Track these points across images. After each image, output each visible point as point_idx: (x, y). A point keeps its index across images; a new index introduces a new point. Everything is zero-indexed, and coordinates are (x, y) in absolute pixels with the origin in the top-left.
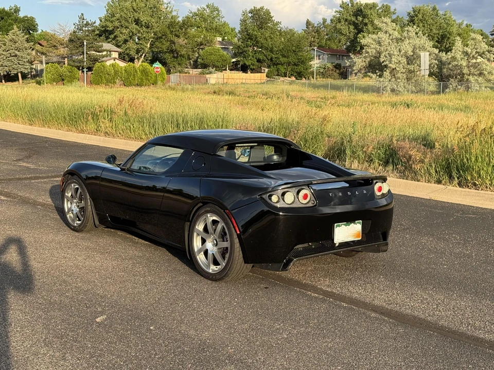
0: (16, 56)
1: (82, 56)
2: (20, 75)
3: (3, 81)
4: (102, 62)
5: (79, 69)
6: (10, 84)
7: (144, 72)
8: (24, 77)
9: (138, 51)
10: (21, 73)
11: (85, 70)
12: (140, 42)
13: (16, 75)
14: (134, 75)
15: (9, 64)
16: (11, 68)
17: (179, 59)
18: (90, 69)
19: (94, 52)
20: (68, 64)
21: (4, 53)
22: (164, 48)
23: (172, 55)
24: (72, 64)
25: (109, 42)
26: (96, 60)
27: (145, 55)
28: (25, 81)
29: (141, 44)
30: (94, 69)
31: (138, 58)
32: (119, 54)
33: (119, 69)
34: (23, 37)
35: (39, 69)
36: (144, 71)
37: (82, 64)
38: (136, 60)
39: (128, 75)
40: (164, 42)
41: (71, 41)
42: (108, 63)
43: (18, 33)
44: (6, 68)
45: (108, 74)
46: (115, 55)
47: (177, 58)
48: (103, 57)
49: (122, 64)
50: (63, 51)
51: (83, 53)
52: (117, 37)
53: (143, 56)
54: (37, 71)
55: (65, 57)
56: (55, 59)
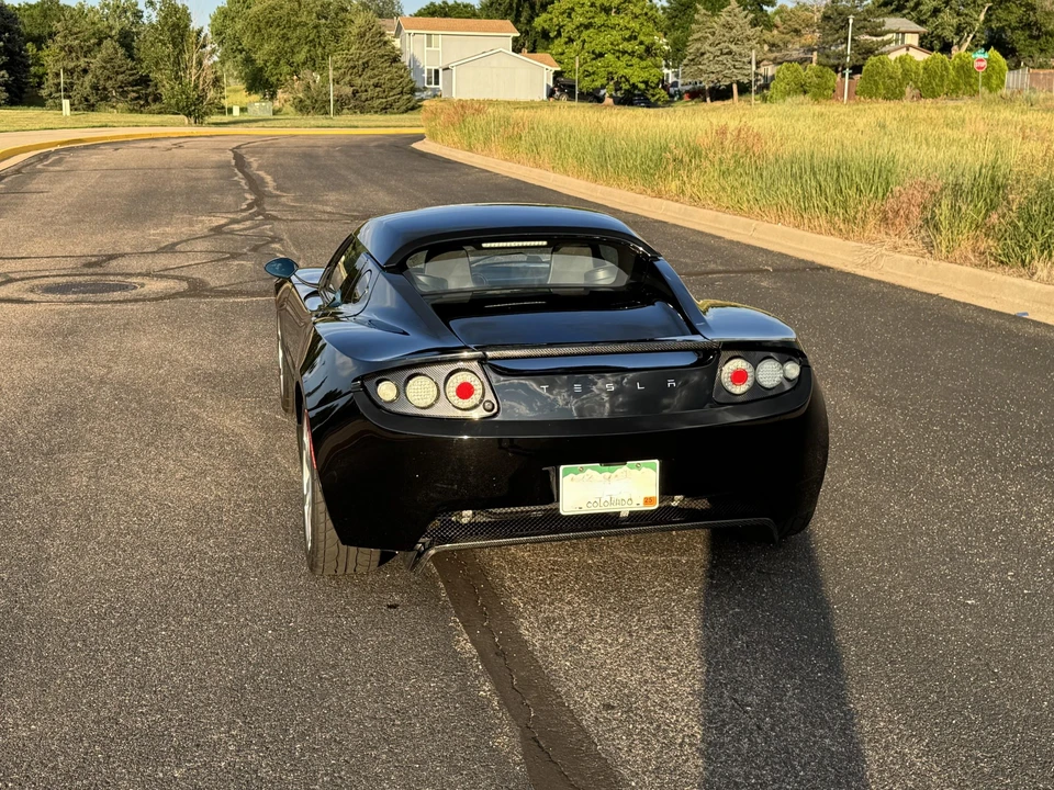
0: (730, 53)
1: (844, 46)
2: (735, 86)
3: (708, 99)
4: (882, 54)
5: (837, 72)
6: (718, 104)
7: (965, 70)
8: (744, 89)
9: (959, 30)
10: (738, 83)
11: (847, 72)
12: (966, 11)
13: (729, 88)
14: (942, 76)
15: (718, 68)
16: (720, 76)
17: (1042, 40)
18: (856, 69)
19: (867, 37)
20: (819, 63)
21: (712, 49)
22: (1013, 19)
23: (1028, 33)
24: (824, 61)
25: (904, 16)
26: (869, 51)
27: (974, 36)
28: (743, 98)
29: (966, 15)
30: (864, 68)
31: (958, 43)
32: (921, 38)
33: (914, 67)
34: (746, 17)
35: (770, 74)
36: (962, 67)
37: (841, 61)
38: (955, 47)
39: (929, 77)
40: (1015, 9)
41: (826, 18)
42: (892, 57)
43: (737, 10)
44: (712, 75)
45: (891, 78)
46: (913, 40)
47: (1038, 38)
48: (884, 46)
49: (920, 56)
50: (811, 37)
51: (846, 39)
52: (922, 4)
53: (969, 39)
54: (765, 77)
55: (814, 50)
56: (795, 55)
